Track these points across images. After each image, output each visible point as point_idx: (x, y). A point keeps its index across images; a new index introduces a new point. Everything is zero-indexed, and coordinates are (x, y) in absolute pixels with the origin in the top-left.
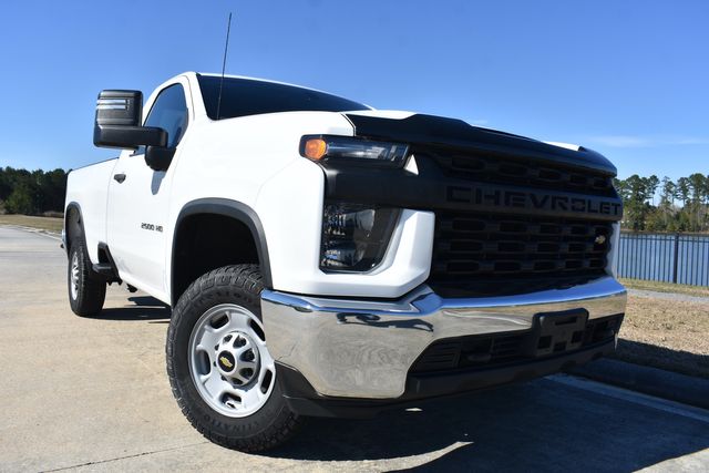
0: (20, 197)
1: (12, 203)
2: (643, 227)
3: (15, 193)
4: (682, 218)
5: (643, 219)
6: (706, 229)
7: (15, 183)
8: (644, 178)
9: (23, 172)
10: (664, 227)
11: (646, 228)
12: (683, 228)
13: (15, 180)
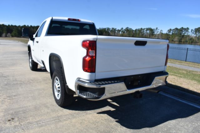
0: (15, 32)
1: (13, 34)
2: (181, 41)
3: (14, 32)
4: (192, 40)
5: (181, 39)
6: (198, 43)
7: (14, 29)
8: (185, 28)
9: (15, 26)
10: (187, 42)
11: (182, 42)
12: (192, 42)
13: (13, 28)
